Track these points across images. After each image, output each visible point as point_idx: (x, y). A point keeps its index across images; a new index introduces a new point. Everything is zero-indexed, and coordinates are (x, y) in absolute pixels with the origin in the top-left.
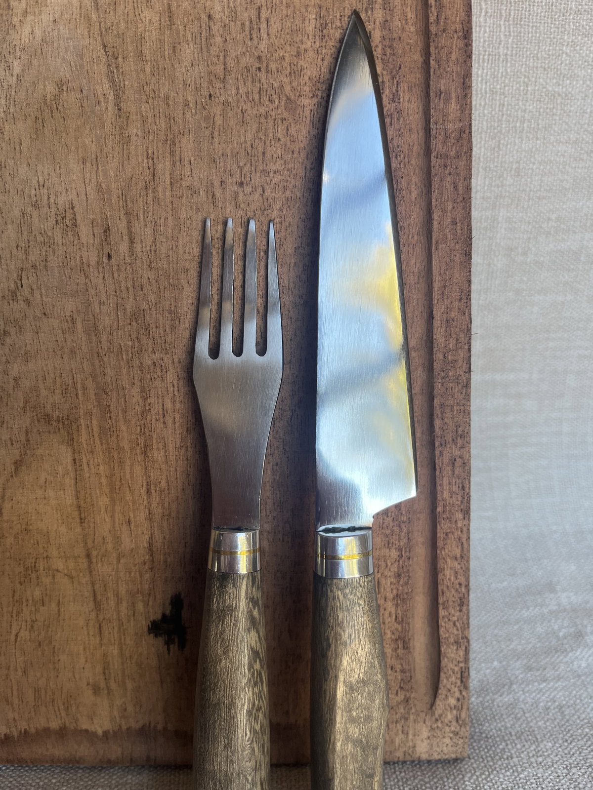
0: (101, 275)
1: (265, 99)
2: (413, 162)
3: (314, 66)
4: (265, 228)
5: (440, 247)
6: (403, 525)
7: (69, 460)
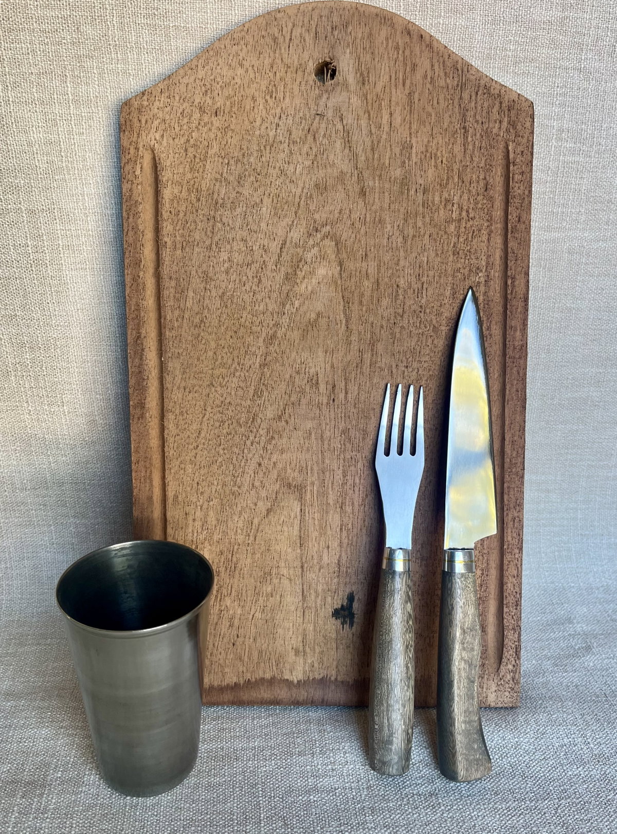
0: (328, 410)
1: (422, 326)
2: (496, 359)
3: (448, 312)
4: (418, 390)
5: (510, 403)
6: (484, 555)
7: (299, 509)
